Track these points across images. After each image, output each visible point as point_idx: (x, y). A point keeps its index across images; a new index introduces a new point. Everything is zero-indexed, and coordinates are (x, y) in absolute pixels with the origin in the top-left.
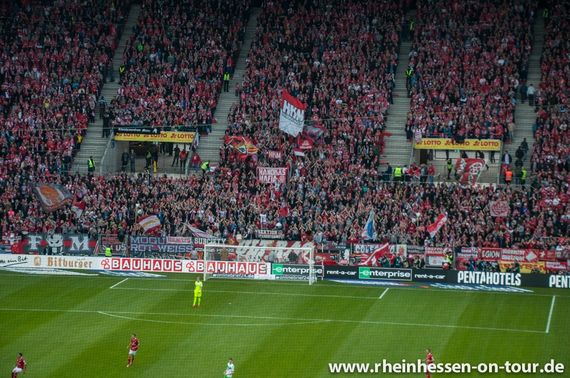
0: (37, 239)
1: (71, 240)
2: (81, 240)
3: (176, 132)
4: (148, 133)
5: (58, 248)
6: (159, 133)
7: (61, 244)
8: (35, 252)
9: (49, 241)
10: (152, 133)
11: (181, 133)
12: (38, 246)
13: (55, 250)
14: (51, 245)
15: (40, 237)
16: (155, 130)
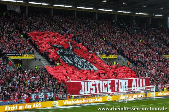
0: (35, 96)
1: (47, 95)
2: (51, 94)
3: (28, 55)
4: (18, 56)
5: (43, 99)
6: (22, 55)
7: (43, 97)
8: (34, 102)
9: (39, 96)
10: (19, 55)
11: (29, 55)
12: (35, 98)
13: (41, 100)
14: (40, 98)
15: (36, 95)
16: (20, 54)
